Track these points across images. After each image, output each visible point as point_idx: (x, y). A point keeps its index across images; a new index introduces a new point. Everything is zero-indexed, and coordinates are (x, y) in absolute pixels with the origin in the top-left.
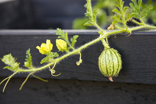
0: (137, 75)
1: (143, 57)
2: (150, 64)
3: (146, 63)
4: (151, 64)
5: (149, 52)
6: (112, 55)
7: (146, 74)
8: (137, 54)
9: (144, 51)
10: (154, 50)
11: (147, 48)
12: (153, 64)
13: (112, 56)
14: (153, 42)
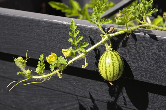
0: (135, 72)
1: (141, 57)
2: (147, 64)
3: (144, 62)
4: (149, 64)
5: (147, 52)
6: (113, 58)
7: (143, 73)
8: (136, 53)
9: (142, 51)
10: (152, 52)
11: (145, 49)
12: (150, 65)
13: (113, 60)
14: (151, 44)
